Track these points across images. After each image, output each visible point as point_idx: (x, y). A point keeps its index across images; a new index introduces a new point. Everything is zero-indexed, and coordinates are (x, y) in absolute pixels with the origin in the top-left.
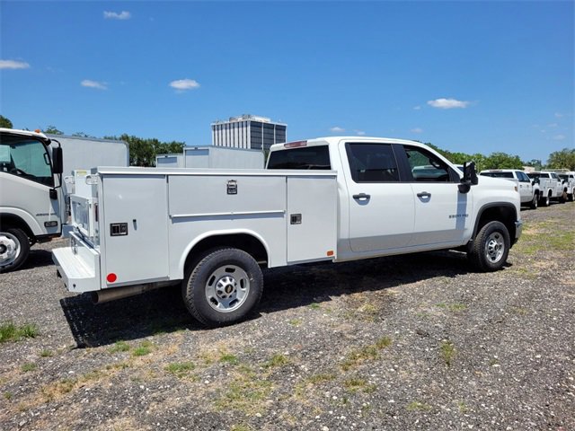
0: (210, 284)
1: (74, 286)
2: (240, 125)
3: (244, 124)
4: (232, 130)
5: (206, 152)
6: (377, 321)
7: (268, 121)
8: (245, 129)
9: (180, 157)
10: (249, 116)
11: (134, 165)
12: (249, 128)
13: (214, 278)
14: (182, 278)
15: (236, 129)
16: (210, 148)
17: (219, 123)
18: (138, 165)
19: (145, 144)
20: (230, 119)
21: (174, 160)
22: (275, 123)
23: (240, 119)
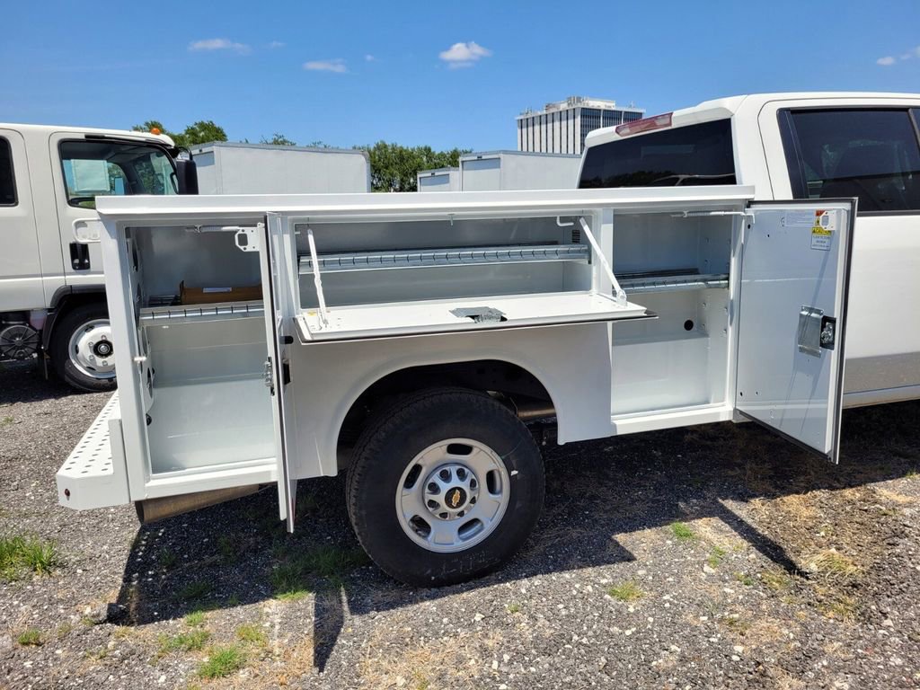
0: (410, 483)
1: (68, 493)
2: (564, 115)
3: (571, 113)
4: (550, 125)
5: (495, 163)
6: (866, 618)
7: (612, 106)
8: (571, 122)
9: (455, 174)
10: (579, 100)
11: (395, 190)
12: (578, 120)
13: (417, 468)
14: (333, 473)
15: (557, 124)
16: (501, 156)
17: (529, 116)
18: (401, 190)
19: (411, 156)
20: (548, 107)
21: (446, 179)
22: (624, 109)
23: (564, 106)
